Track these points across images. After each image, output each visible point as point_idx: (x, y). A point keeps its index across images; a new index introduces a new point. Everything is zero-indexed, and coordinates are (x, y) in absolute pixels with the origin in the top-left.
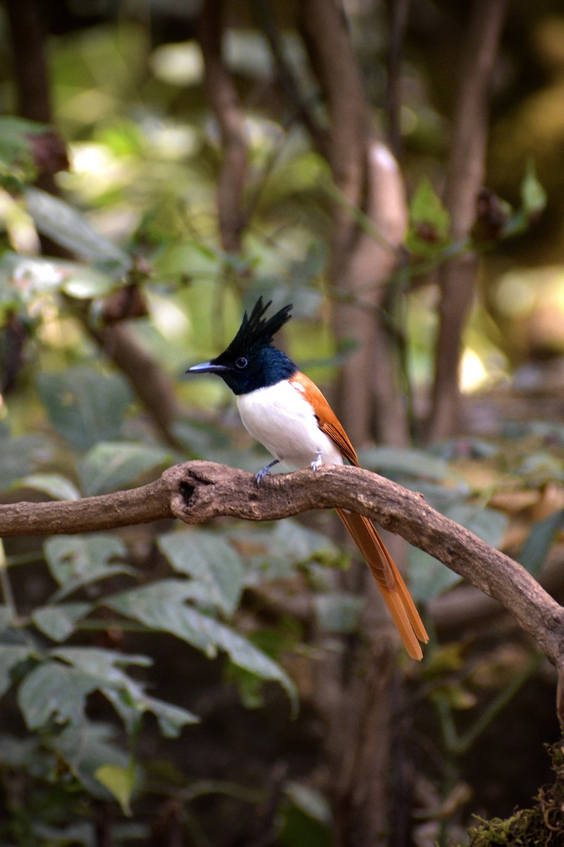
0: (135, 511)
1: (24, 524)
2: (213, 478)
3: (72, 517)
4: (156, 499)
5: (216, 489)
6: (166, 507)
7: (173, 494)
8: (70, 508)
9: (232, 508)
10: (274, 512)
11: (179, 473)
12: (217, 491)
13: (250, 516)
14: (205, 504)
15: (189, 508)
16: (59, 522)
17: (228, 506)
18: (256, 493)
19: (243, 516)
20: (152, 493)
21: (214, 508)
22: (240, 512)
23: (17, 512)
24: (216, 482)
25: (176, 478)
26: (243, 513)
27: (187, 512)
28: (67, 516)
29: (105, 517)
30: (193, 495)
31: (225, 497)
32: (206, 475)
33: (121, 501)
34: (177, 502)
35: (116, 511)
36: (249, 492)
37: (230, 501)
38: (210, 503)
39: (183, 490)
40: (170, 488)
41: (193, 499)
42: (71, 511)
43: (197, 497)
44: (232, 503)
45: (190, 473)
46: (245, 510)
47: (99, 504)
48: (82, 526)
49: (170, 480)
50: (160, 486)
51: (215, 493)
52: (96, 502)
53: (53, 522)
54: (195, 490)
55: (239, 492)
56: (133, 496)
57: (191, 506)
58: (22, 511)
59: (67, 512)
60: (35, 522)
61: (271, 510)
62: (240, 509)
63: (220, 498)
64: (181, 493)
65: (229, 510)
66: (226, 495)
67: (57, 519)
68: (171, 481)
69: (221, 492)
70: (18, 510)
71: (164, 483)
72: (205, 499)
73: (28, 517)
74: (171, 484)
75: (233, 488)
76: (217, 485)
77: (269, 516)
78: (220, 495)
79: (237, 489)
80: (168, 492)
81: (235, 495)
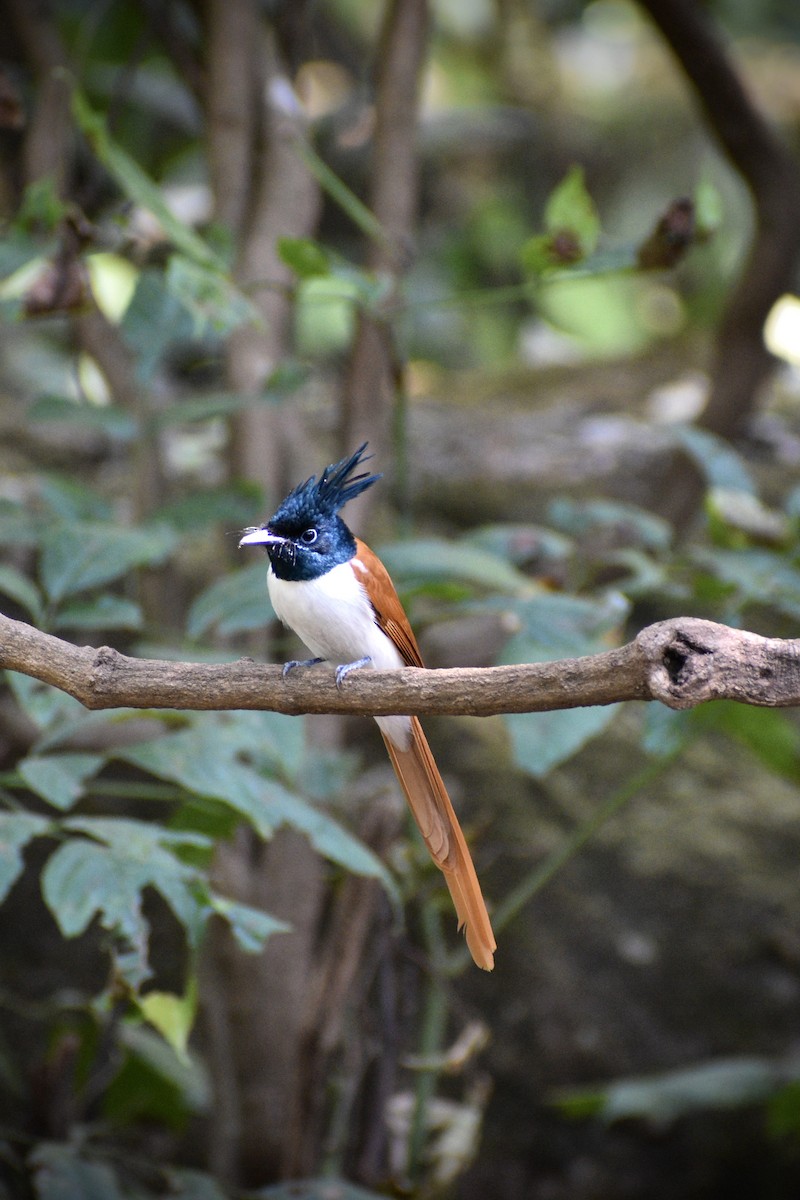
0: (590, 687)
1: (412, 700)
2: (710, 644)
3: (490, 693)
4: (626, 671)
5: (716, 660)
6: (642, 684)
7: (654, 666)
8: (488, 680)
9: (737, 688)
10: (794, 695)
11: (663, 636)
12: (716, 663)
13: (760, 700)
14: (701, 682)
15: (677, 687)
16: (470, 698)
17: (731, 684)
18: (771, 668)
19: (750, 700)
20: (620, 663)
21: (713, 688)
22: (747, 693)
23: (402, 682)
24: (715, 651)
25: (659, 643)
26: (751, 696)
27: (675, 693)
28: (482, 691)
29: (542, 695)
30: (684, 669)
31: (727, 672)
32: (700, 640)
33: (569, 673)
34: (660, 679)
35: (562, 687)
36: (761, 665)
37: (734, 677)
38: (707, 680)
39: (668, 660)
40: (649, 656)
41: (685, 674)
42: (489, 684)
43: (690, 672)
44: (737, 680)
45: (680, 636)
46: (755, 692)
47: (534, 676)
48: (504, 706)
49: (650, 645)
50: (633, 654)
51: (714, 666)
52: (529, 673)
53: (459, 699)
54: (687, 661)
55: (746, 666)
56: (589, 666)
57: (681, 684)
58: (410, 680)
59: (482, 685)
60: (430, 698)
61: (790, 692)
62: (748, 690)
63: (721, 674)
64: (665, 665)
65: (731, 692)
66: (729, 669)
67: (467, 694)
68: (652, 647)
69: (723, 665)
70: (403, 678)
71: (640, 649)
72: (701, 675)
73: (419, 689)
74: (651, 652)
75: (738, 660)
76: (717, 655)
77: (786, 701)
78: (721, 669)
79: (744, 661)
80: (647, 663)
81: (742, 669)
